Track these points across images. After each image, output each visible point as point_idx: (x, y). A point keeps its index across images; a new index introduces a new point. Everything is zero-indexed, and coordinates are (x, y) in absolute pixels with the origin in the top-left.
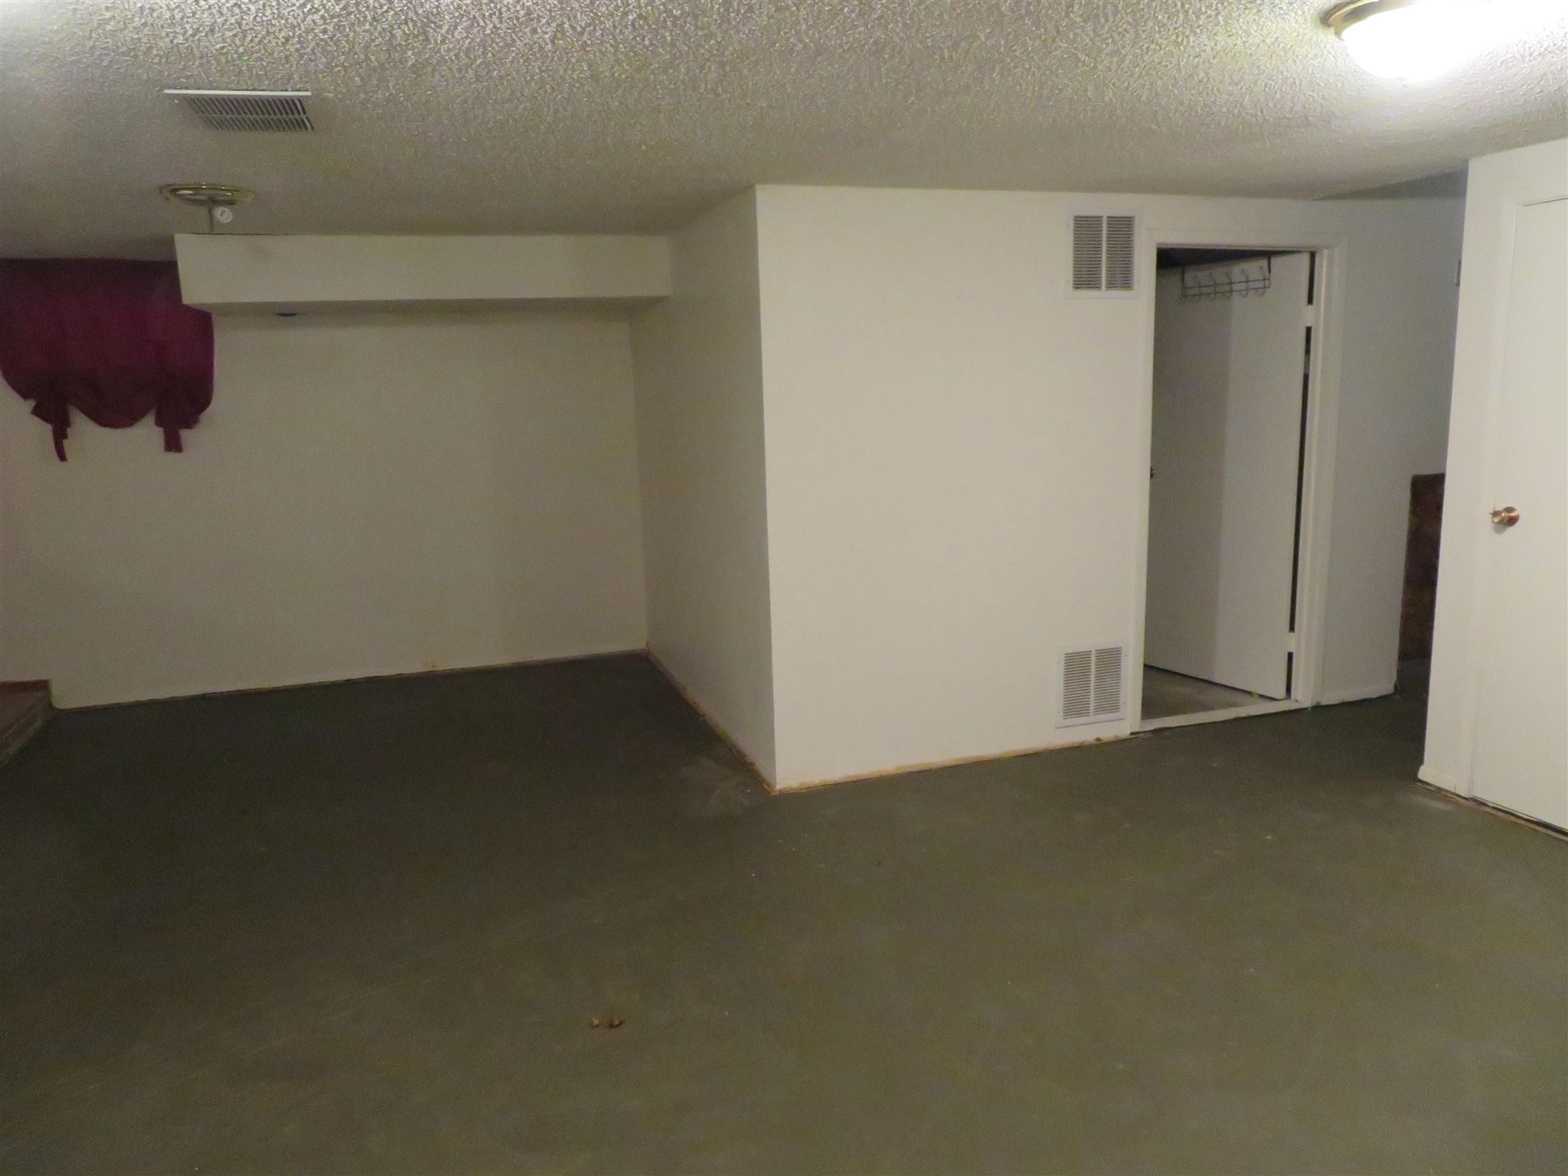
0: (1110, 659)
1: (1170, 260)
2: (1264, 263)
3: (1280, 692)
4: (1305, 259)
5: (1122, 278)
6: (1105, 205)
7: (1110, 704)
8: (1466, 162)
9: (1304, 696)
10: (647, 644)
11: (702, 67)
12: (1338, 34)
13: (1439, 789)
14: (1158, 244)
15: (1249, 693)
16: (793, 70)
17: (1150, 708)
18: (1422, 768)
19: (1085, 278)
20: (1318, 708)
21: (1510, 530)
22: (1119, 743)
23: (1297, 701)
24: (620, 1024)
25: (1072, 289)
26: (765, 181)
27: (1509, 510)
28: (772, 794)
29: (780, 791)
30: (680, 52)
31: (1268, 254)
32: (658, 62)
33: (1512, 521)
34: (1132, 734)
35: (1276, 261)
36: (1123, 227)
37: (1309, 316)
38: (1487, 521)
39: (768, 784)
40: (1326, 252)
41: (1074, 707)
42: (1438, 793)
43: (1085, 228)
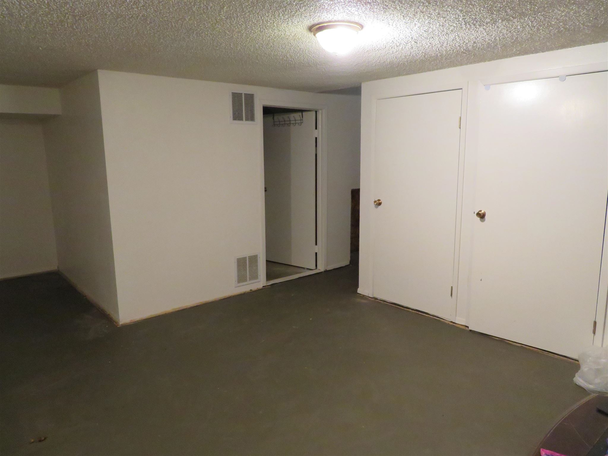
0: (254, 259)
1: (268, 111)
2: (300, 114)
3: (313, 267)
4: (314, 113)
5: (251, 117)
6: (244, 89)
7: (254, 276)
8: (361, 84)
9: (321, 268)
10: (58, 268)
11: (65, 17)
12: (314, 35)
13: (364, 296)
14: (263, 105)
15: (304, 268)
16: (108, 23)
17: (269, 277)
18: (358, 289)
19: (237, 116)
20: (326, 271)
21: (380, 207)
22: (258, 291)
23: (319, 269)
24: (45, 439)
25: (232, 120)
26: (102, 68)
27: (379, 200)
28: (118, 326)
29: (122, 325)
30: (53, 8)
31: (302, 111)
32: (42, 12)
33: (380, 204)
34: (263, 287)
35: (304, 113)
36: (250, 98)
37: (316, 133)
38: (373, 205)
39: (116, 322)
40: (320, 111)
41: (241, 279)
42: (363, 297)
43: (236, 97)
